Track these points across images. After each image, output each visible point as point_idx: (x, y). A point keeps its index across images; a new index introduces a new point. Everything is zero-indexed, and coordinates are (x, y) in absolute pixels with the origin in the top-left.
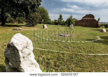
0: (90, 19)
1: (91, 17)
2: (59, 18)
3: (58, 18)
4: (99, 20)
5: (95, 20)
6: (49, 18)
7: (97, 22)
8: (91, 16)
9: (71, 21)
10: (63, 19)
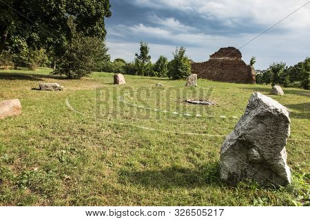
0: (231, 59)
1: (233, 56)
2: (139, 54)
3: (136, 55)
4: (252, 63)
5: (243, 63)
6: (108, 53)
7: (249, 68)
8: (233, 52)
9: (180, 64)
10: (150, 57)
